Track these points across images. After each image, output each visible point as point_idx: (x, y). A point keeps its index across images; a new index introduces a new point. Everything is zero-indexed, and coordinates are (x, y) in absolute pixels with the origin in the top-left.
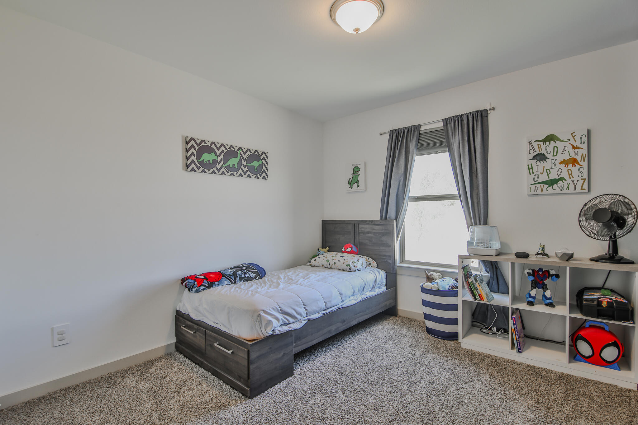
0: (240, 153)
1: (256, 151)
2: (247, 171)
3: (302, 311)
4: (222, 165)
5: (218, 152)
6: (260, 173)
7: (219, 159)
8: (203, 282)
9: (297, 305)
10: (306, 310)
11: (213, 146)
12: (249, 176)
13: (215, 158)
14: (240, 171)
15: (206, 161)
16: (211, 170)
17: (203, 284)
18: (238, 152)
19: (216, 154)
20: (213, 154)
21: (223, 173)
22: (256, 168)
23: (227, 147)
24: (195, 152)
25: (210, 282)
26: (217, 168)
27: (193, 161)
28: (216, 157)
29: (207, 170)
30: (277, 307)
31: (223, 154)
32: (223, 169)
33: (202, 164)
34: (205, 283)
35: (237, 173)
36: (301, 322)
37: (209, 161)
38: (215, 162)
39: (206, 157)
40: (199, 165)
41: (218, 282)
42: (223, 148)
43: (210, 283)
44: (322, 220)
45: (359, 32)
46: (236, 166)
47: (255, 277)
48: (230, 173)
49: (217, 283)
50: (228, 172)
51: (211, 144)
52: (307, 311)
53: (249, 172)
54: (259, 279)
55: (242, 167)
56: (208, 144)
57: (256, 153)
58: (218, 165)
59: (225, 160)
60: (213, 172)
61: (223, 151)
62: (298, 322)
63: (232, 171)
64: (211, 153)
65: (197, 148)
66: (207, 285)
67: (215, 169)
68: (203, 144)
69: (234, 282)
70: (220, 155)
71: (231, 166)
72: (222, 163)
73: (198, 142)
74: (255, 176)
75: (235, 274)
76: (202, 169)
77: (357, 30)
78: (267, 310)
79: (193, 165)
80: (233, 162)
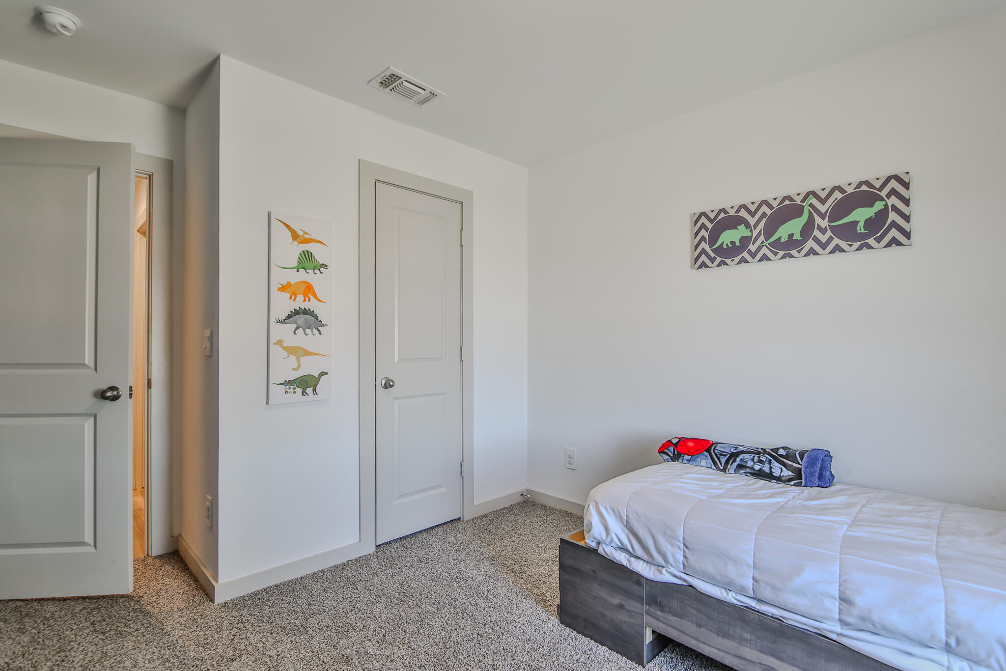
0: (811, 205)
2: (830, 239)
3: (676, 554)
4: (763, 242)
5: (752, 221)
6: (879, 234)
7: (755, 233)
8: (667, 449)
10: (685, 557)
11: (743, 213)
12: (838, 249)
13: (747, 233)
14: (810, 243)
15: (727, 245)
16: (737, 259)
17: (666, 451)
18: (804, 204)
19: (748, 225)
20: (742, 227)
21: (765, 258)
22: (861, 225)
23: (775, 204)
24: (706, 235)
25: (677, 451)
26: (749, 252)
27: (703, 251)
28: (748, 230)
29: (728, 261)
31: (764, 220)
32: (764, 250)
33: (720, 251)
34: (669, 451)
35: (799, 252)
36: (661, 572)
37: (733, 243)
38: (745, 241)
39: (728, 237)
40: (713, 255)
41: (690, 457)
42: (764, 209)
43: (676, 453)
46: (797, 237)
48: (781, 253)
49: (686, 457)
50: (775, 254)
51: (738, 211)
52: (687, 562)
53: (836, 241)
55: (816, 233)
56: (732, 212)
57: (864, 188)
58: (753, 244)
59: (769, 231)
60: (743, 261)
61: (764, 214)
62: (656, 567)
63: (789, 246)
64: (738, 227)
65: (710, 226)
66: (672, 455)
67: (745, 254)
68: (722, 215)
69: (722, 468)
70: (756, 226)
71: (784, 239)
72: (762, 238)
73: (712, 216)
74: (856, 245)
75: (734, 456)
76: (719, 259)
79: (703, 258)
80: (792, 228)
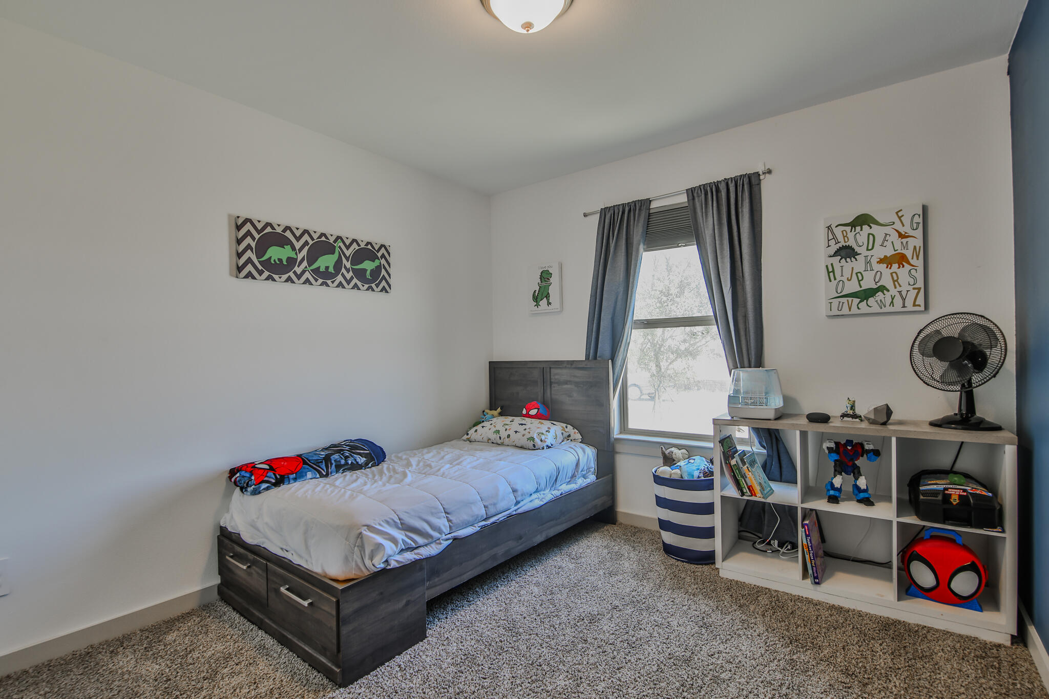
0: (340, 247)
1: (368, 243)
2: (352, 278)
3: (443, 523)
4: (306, 267)
5: (298, 245)
6: (377, 282)
7: (300, 257)
8: (266, 476)
9: (432, 514)
10: (449, 521)
11: (288, 234)
12: (356, 287)
13: (293, 255)
14: (339, 278)
15: (275, 261)
16: (285, 277)
17: (266, 479)
18: (335, 245)
19: (293, 248)
20: (288, 247)
21: (307, 281)
22: (368, 272)
23: (315, 236)
24: (253, 245)
25: (279, 475)
26: (295, 273)
27: (249, 261)
28: (294, 252)
29: (276, 277)
30: (393, 518)
31: (307, 248)
32: (307, 275)
33: (267, 264)
34: (270, 478)
35: (333, 282)
36: (440, 544)
37: (280, 260)
38: (292, 262)
39: (275, 253)
40: (260, 267)
41: (295, 475)
42: (306, 237)
43: (279, 477)
44: (489, 362)
45: (531, 31)
46: (331, 270)
47: (366, 464)
48: (320, 281)
49: (291, 476)
50: (316, 280)
51: (284, 231)
52: (452, 523)
53: (355, 280)
54: (372, 466)
55: (343, 270)
56: (279, 230)
57: (369, 247)
58: (298, 266)
59: (312, 258)
60: (289, 280)
61: (306, 243)
62: (434, 543)
63: (325, 276)
64: (285, 246)
65: (257, 236)
66: (274, 481)
67: (291, 274)
68: (269, 230)
69: (325, 474)
70: (301, 250)
71: (322, 269)
72: (305, 263)
73: (259, 226)
74: (366, 286)
75: (327, 459)
76: (266, 274)
77: (528, 26)
78: (376, 525)
79: (249, 268)
80: (326, 262)
